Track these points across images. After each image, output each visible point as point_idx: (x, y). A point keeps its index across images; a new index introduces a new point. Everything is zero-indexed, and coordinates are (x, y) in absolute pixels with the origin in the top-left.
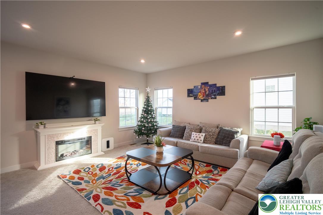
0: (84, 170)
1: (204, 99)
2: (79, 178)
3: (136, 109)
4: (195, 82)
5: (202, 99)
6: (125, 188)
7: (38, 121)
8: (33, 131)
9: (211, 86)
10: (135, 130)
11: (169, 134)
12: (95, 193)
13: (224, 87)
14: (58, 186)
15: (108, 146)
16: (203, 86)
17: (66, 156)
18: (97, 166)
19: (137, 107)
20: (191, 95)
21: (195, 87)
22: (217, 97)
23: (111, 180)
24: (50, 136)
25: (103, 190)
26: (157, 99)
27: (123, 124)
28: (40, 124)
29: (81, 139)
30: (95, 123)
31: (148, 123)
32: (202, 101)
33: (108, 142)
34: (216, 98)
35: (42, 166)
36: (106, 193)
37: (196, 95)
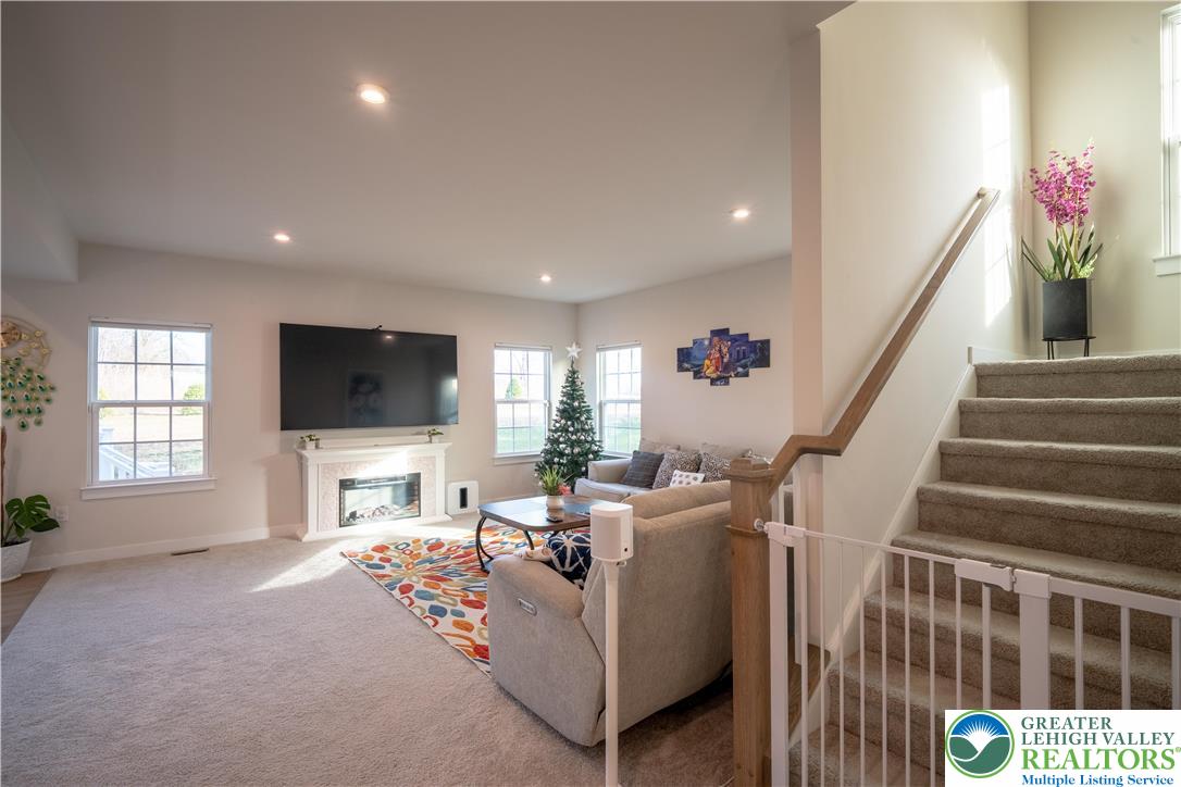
0: (396, 547)
1: (719, 378)
2: (381, 559)
3: (545, 405)
4: (694, 330)
5: (714, 376)
6: (468, 581)
7: (304, 433)
8: (295, 455)
9: (735, 339)
10: (537, 465)
11: (622, 476)
12: (405, 582)
13: (768, 342)
14: (336, 568)
15: (464, 503)
16: (715, 339)
17: (362, 516)
18: (426, 543)
19: (549, 401)
20: (686, 365)
21: (695, 342)
22: (751, 371)
23: (445, 567)
24: (329, 468)
25: (424, 580)
26: (605, 375)
27: (506, 446)
28: (307, 440)
29: (396, 479)
30: (431, 442)
31: (572, 444)
32: (713, 382)
33: (463, 492)
34: (746, 375)
35: (311, 535)
36: (426, 584)
37: (699, 366)
